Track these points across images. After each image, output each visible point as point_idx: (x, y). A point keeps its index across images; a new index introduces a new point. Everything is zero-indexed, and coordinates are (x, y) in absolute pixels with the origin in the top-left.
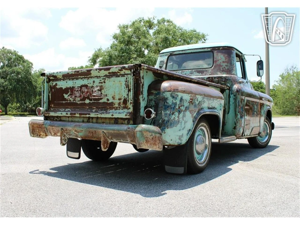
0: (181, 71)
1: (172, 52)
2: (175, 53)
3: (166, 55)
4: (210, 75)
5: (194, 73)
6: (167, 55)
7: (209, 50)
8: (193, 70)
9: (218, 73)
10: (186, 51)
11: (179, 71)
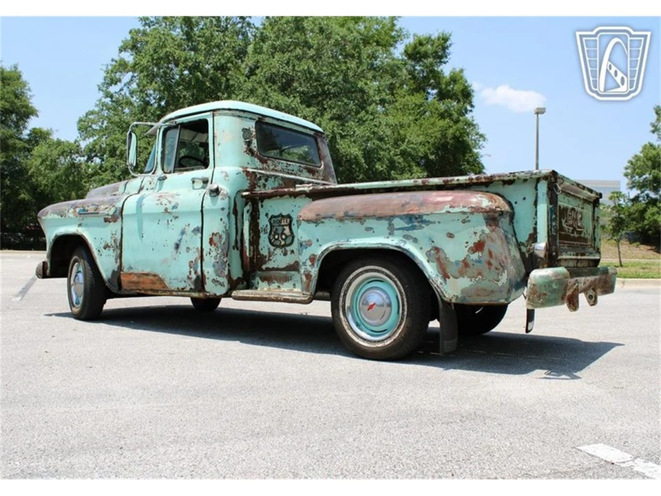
0: (285, 162)
1: (261, 117)
2: (267, 120)
3: (251, 119)
4: (323, 180)
5: (304, 171)
6: (254, 119)
7: (312, 133)
8: (302, 165)
9: (331, 179)
10: (283, 123)
11: (282, 161)
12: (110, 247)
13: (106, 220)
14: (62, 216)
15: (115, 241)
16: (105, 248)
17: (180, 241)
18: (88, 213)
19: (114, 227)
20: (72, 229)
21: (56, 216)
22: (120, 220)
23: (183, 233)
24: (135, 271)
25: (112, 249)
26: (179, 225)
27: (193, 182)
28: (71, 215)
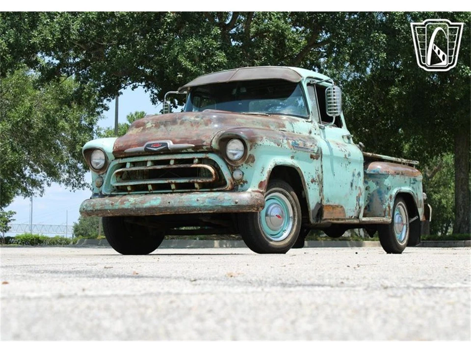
12: (315, 181)
13: (312, 157)
14: (279, 145)
15: (318, 176)
16: (312, 182)
17: (353, 181)
18: (300, 147)
19: (316, 163)
20: (287, 161)
21: (272, 144)
22: (320, 158)
23: (354, 175)
24: (331, 203)
25: (317, 183)
26: (351, 167)
27: (343, 138)
28: (287, 146)
